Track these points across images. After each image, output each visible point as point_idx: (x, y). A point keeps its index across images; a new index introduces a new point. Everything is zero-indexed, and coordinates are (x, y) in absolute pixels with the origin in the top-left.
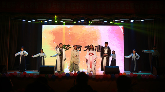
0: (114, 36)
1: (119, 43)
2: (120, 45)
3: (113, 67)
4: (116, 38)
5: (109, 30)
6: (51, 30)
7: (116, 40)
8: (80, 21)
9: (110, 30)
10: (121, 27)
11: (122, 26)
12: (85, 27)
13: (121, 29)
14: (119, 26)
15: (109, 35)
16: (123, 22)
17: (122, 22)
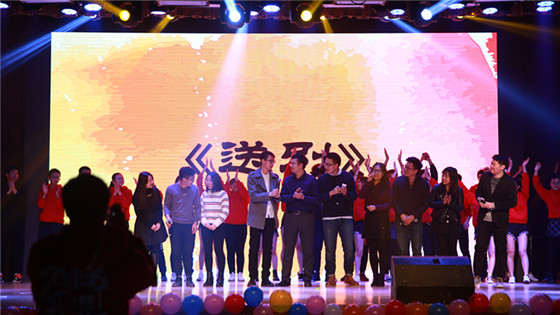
0: (444, 93)
1: (472, 126)
2: (474, 140)
3: (437, 261)
4: (453, 99)
5: (419, 58)
6: (100, 59)
7: (454, 113)
8: (259, 9)
9: (425, 59)
10: (482, 39)
11: (489, 35)
12: (289, 41)
13: (485, 50)
14: (472, 35)
15: (417, 84)
16: (492, 11)
17: (487, 11)
